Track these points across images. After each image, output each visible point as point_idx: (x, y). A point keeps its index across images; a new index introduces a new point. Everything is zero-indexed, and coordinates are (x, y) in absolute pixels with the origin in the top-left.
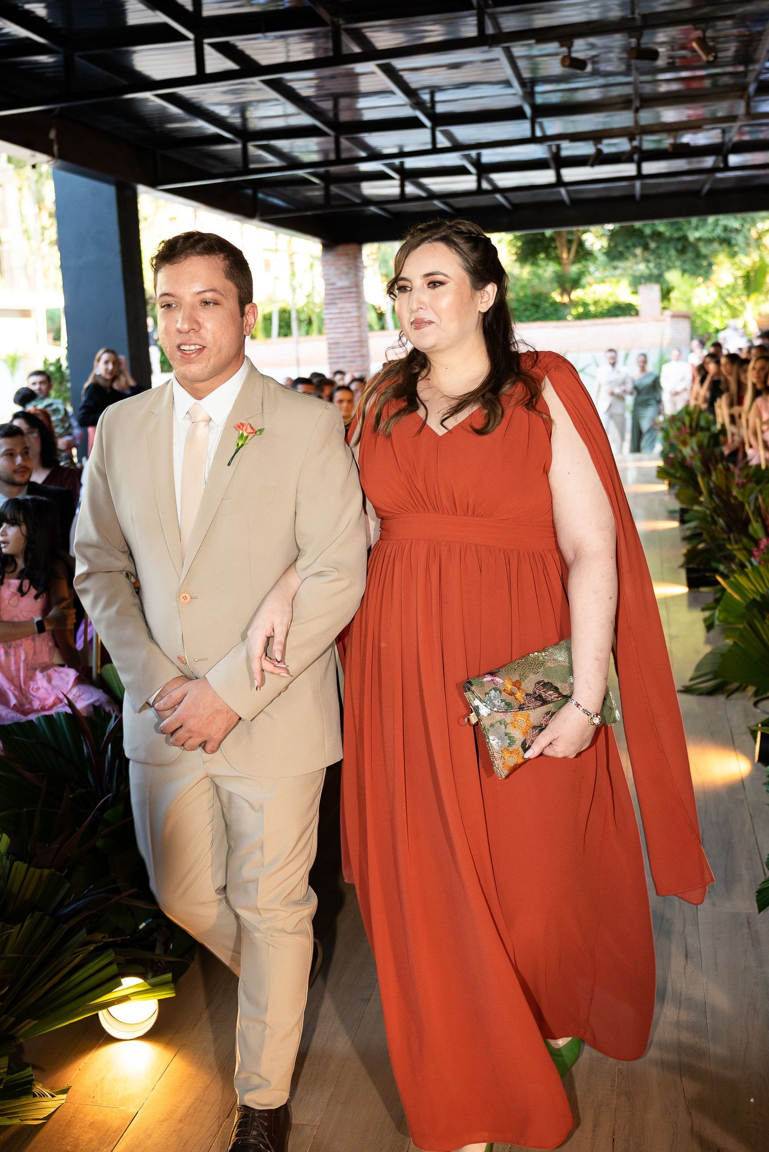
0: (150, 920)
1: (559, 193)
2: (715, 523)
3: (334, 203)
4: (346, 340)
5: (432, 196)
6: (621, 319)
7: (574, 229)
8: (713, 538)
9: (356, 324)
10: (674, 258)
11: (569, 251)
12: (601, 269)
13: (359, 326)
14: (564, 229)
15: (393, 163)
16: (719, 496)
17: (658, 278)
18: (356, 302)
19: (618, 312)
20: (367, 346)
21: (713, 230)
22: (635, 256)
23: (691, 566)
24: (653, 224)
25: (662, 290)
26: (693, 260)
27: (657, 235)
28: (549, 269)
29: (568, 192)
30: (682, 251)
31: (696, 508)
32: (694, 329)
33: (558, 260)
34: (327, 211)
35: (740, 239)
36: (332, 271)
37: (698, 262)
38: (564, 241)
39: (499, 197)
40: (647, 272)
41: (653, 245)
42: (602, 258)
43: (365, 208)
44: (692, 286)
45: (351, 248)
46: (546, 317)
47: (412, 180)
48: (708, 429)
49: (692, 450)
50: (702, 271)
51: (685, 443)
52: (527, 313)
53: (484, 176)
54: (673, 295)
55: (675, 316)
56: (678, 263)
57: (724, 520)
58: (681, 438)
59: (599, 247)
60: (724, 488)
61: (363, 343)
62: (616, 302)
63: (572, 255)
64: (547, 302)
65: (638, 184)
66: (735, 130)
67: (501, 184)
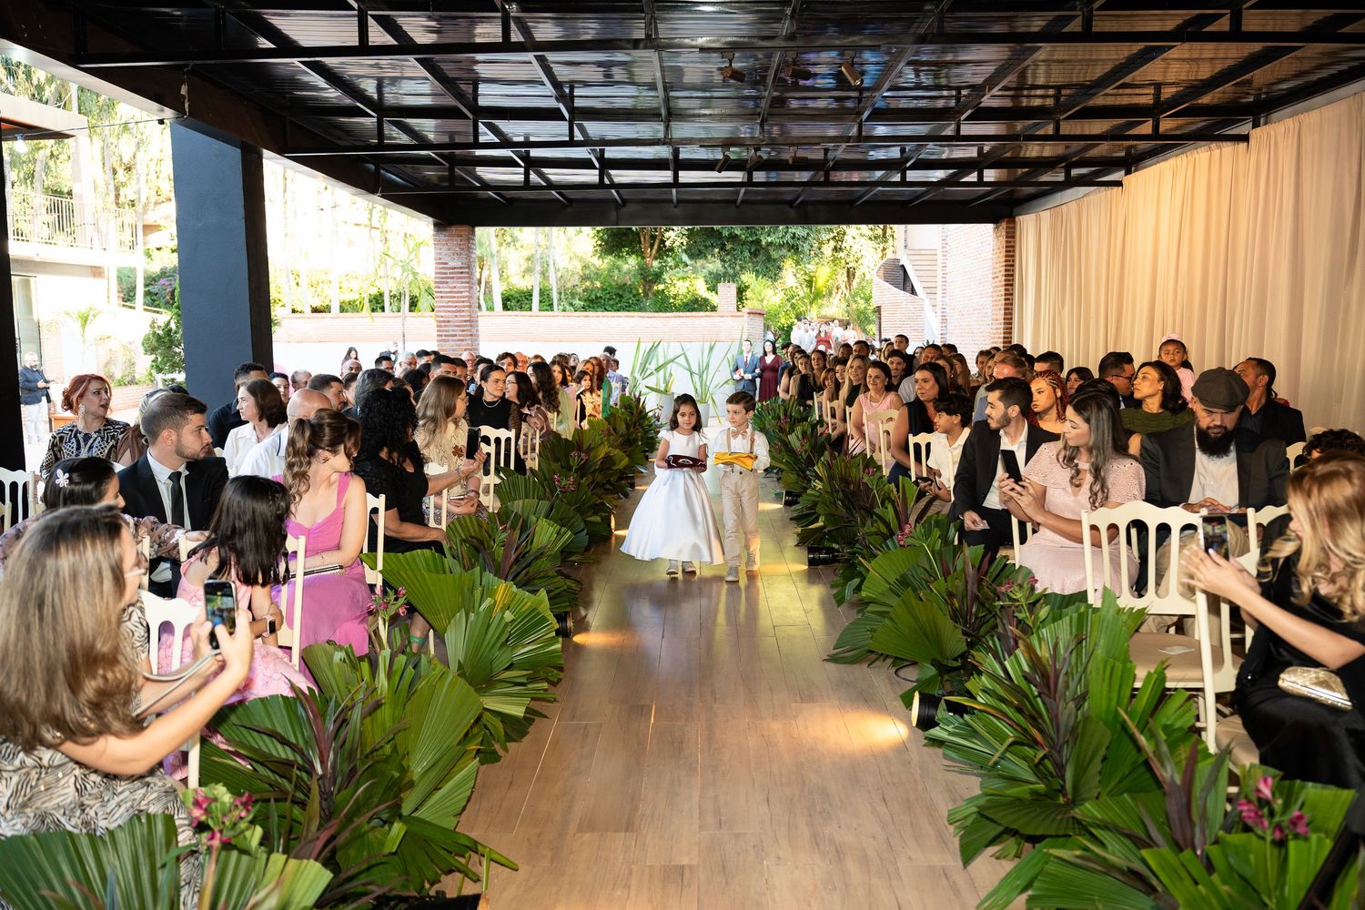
1: (671, 192)
3: (457, 185)
4: (456, 319)
5: (551, 185)
9: (467, 304)
10: (748, 260)
11: (652, 246)
13: (469, 306)
14: (653, 227)
17: (733, 278)
18: (468, 282)
19: (695, 307)
20: (477, 326)
21: (783, 237)
24: (732, 228)
25: (738, 289)
26: (765, 263)
28: (632, 262)
29: (678, 192)
30: (754, 254)
33: (641, 254)
34: (441, 192)
35: (806, 246)
36: (444, 252)
38: (648, 238)
39: (614, 192)
40: (722, 271)
41: (729, 246)
42: (682, 255)
43: (484, 192)
44: (765, 286)
45: (464, 229)
46: (628, 308)
47: (535, 169)
52: (611, 302)
53: (605, 171)
55: (750, 313)
59: (680, 245)
61: (473, 322)
62: (692, 297)
63: (654, 251)
64: (630, 292)
65: (743, 190)
66: (841, 150)
67: (617, 180)
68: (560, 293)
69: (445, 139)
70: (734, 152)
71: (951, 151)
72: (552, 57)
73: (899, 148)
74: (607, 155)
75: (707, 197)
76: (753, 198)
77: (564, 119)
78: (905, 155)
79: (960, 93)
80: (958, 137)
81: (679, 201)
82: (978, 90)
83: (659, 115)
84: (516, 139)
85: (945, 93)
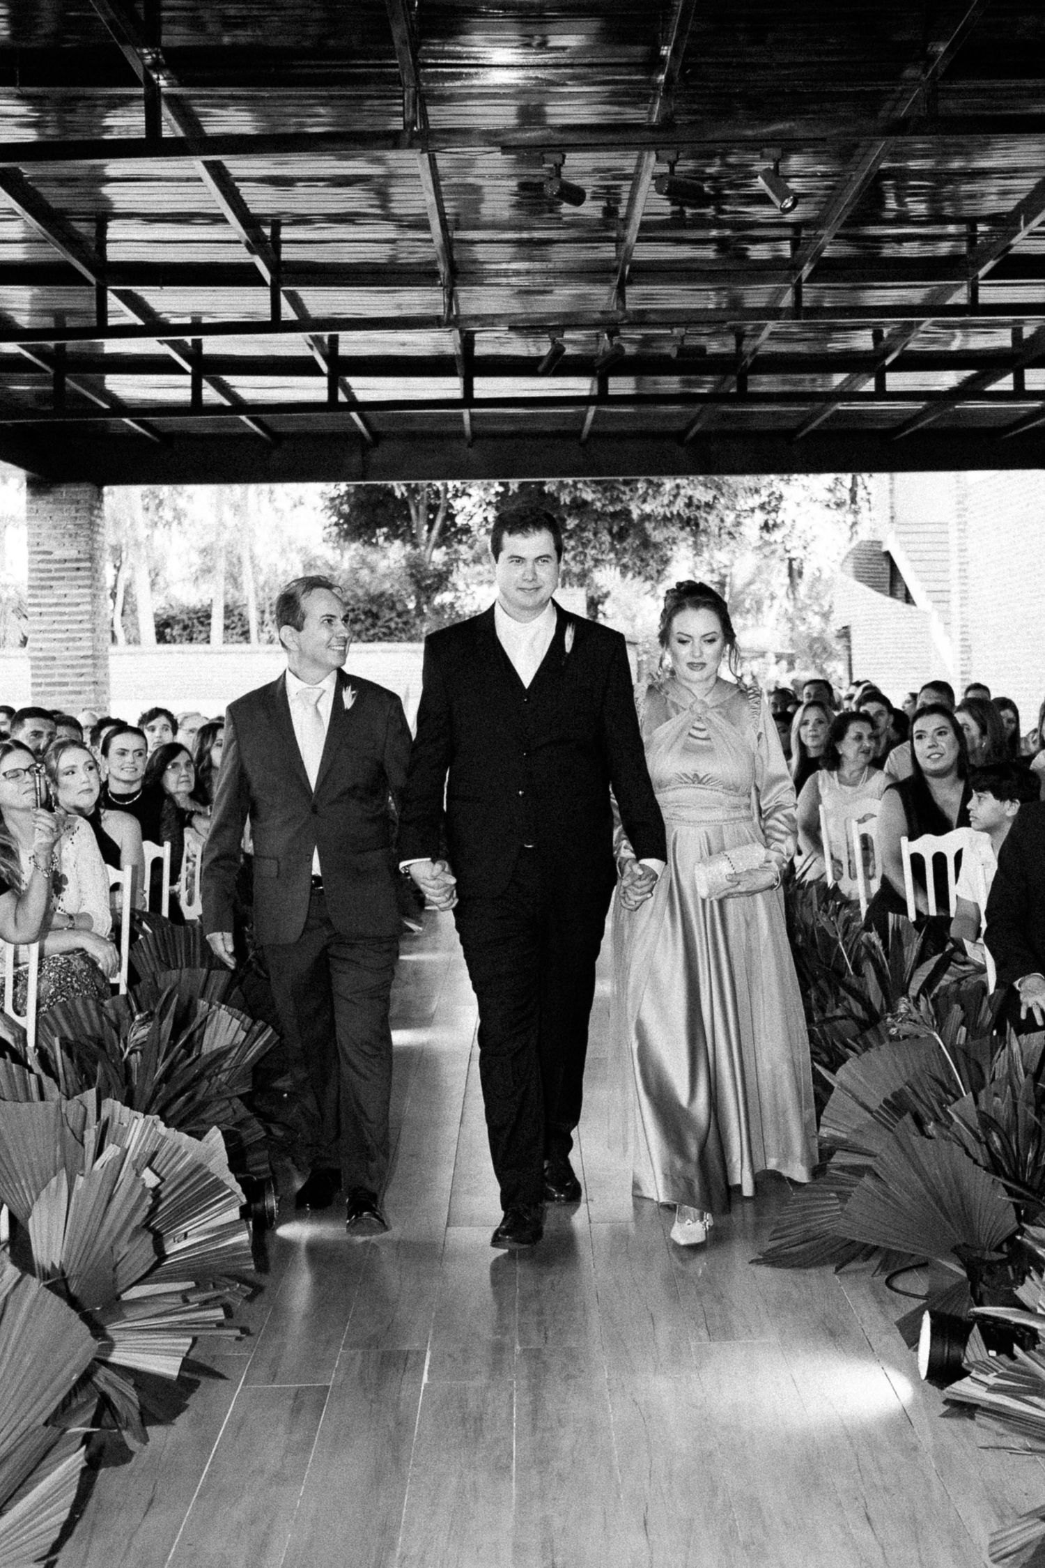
4: (67, 653)
5: (240, 406)
9: (89, 626)
10: (606, 546)
11: (431, 523)
13: (93, 630)
15: (184, 343)
18: (90, 587)
20: (107, 666)
21: (671, 503)
26: (638, 551)
27: (580, 507)
28: (395, 554)
29: (473, 417)
30: (620, 536)
33: (413, 540)
34: (39, 420)
35: (713, 519)
36: (45, 531)
37: (645, 555)
38: (423, 508)
39: (354, 416)
43: (115, 420)
45: (83, 492)
47: (209, 378)
53: (339, 378)
56: (615, 556)
59: (482, 521)
61: (97, 659)
63: (435, 532)
64: (392, 608)
65: (592, 411)
66: (765, 334)
67: (361, 396)
68: (263, 612)
69: (48, 322)
70: (574, 342)
71: (966, 336)
72: (237, 166)
73: (869, 332)
74: (344, 350)
75: (528, 426)
76: (611, 428)
77: (260, 282)
78: (882, 344)
79: (975, 229)
80: (974, 307)
81: (476, 435)
82: (1006, 223)
83: (436, 274)
84: (174, 321)
85: (951, 229)
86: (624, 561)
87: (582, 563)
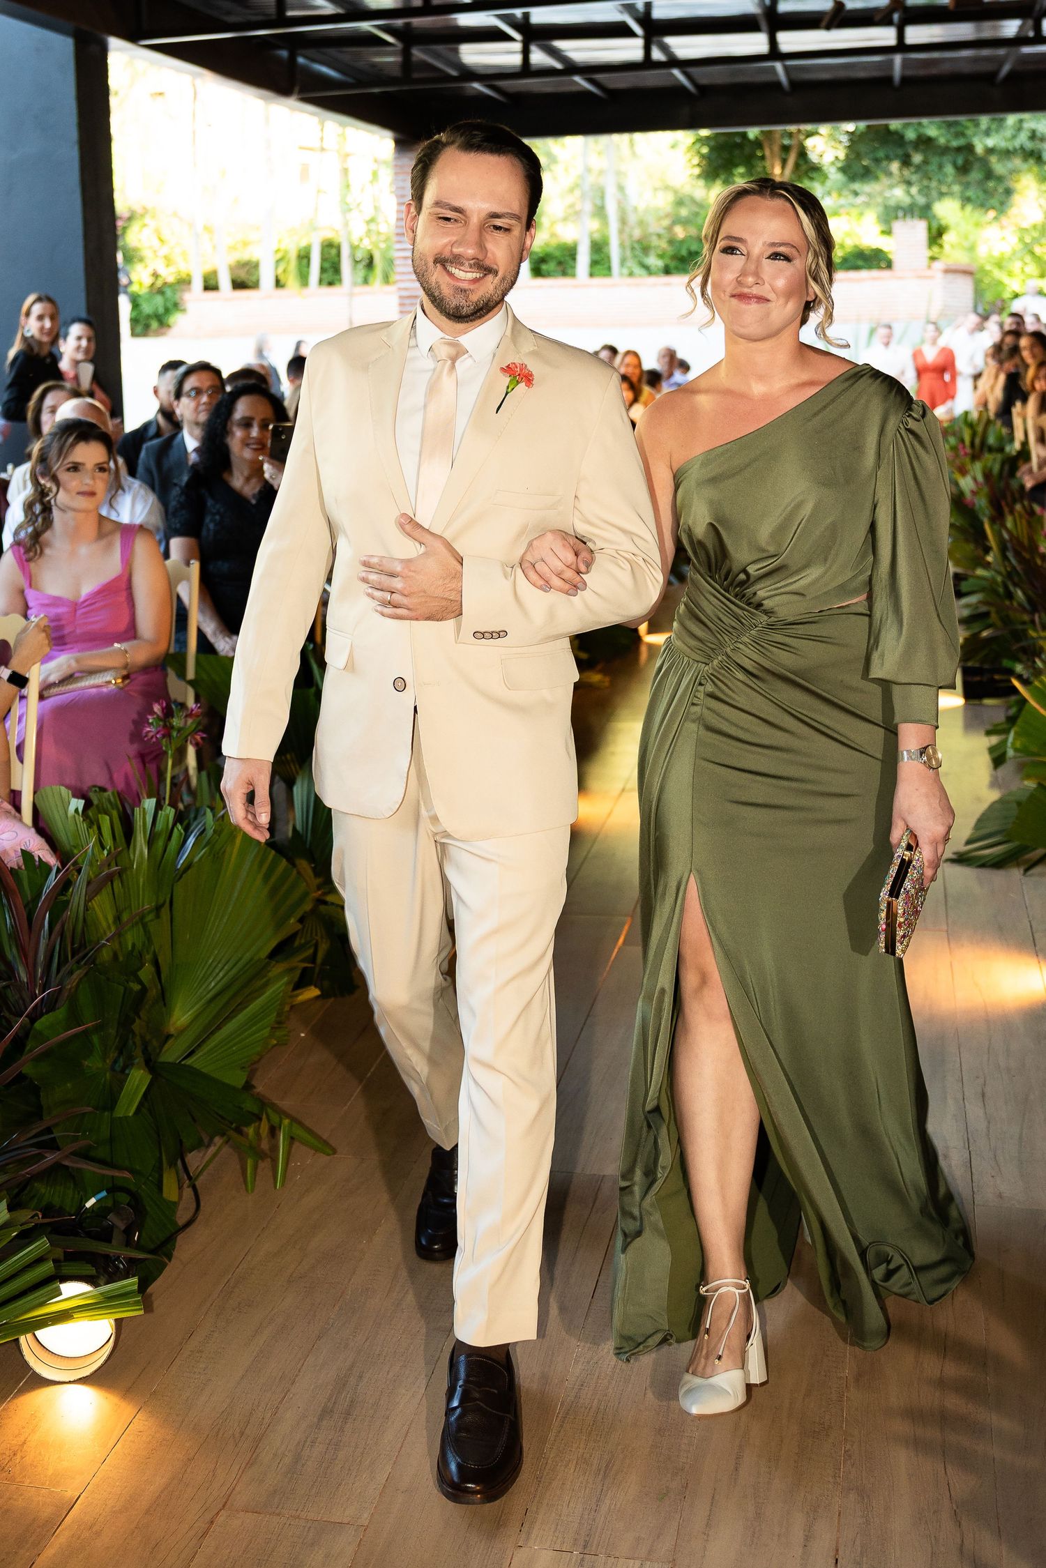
0: (104, 1194)
1: (773, 69)
2: (1010, 596)
3: (416, 75)
5: (573, 68)
6: (864, 274)
7: (792, 128)
8: (1006, 620)
10: (950, 179)
11: (784, 162)
12: (834, 195)
14: (778, 128)
15: (513, 15)
16: (1017, 554)
17: (924, 212)
19: (860, 263)
21: (1014, 137)
22: (889, 174)
23: (970, 664)
24: (920, 124)
25: (930, 229)
26: (981, 183)
27: (925, 143)
29: (787, 69)
30: (963, 170)
31: (980, 572)
32: (978, 293)
34: (405, 88)
37: (989, 186)
38: (776, 149)
39: (676, 72)
40: (907, 200)
41: (917, 158)
42: (835, 176)
43: (467, 85)
44: (977, 225)
47: (539, 43)
48: (1001, 450)
49: (975, 479)
50: (994, 202)
51: (963, 471)
53: (655, 39)
54: (947, 238)
55: (948, 271)
56: (956, 188)
57: (1024, 593)
58: (958, 462)
59: (832, 159)
60: (1026, 542)
62: (856, 246)
63: (788, 172)
65: (898, 58)
67: (681, 54)
68: (625, 249)
74: (656, 14)
86: (970, 193)
87: (927, 195)
